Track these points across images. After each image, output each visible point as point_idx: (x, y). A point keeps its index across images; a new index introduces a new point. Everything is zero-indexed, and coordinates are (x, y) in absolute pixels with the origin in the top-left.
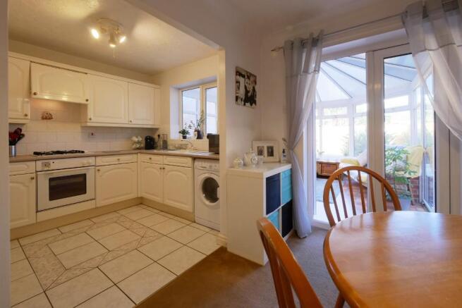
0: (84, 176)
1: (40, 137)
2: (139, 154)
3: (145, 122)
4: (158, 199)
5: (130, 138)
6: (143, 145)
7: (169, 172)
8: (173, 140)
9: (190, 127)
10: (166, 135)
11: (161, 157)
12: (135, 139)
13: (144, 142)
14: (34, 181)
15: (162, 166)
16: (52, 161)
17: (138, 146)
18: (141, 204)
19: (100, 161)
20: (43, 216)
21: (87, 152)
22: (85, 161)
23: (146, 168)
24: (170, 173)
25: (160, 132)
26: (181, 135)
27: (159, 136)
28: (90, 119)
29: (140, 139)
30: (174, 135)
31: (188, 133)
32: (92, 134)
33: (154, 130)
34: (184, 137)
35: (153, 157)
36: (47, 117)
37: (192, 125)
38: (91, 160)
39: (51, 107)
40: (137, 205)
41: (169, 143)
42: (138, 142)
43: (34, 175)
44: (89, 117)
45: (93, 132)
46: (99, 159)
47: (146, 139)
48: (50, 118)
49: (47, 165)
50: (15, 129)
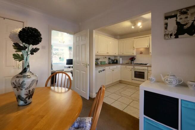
0: (144, 73)
14: (131, 71)
19: (149, 69)
20: (133, 81)
36: (141, 53)
38: (146, 68)
39: (142, 50)
43: (131, 69)
44: (150, 52)
48: (142, 53)
49: (134, 67)
50: (133, 57)
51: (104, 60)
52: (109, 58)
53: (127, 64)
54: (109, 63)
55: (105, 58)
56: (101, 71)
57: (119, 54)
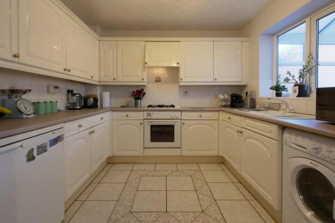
0: (173, 126)
1: (154, 95)
2: (220, 112)
3: (232, 79)
4: (236, 166)
5: (216, 96)
6: (229, 103)
7: (246, 138)
8: (263, 99)
9: (287, 80)
10: (254, 93)
11: (239, 117)
12: (221, 97)
13: (230, 99)
14: (142, 125)
15: (240, 129)
16: (152, 112)
17: (224, 103)
18: (223, 163)
19: (185, 115)
20: (149, 152)
21: (177, 107)
22: (174, 114)
23: (226, 127)
24: (248, 140)
25: (248, 90)
26: (275, 92)
27: (247, 93)
28: (181, 79)
29: (226, 96)
30: (264, 92)
31: (284, 88)
32: (186, 92)
33: (242, 87)
34: (279, 95)
35: (232, 117)
36: (158, 80)
37: (290, 78)
38: (178, 114)
39: (160, 72)
40: (218, 163)
41: (258, 101)
42: (225, 100)
43: (142, 121)
44: (181, 77)
45: (186, 90)
46: (184, 113)
47: (232, 96)
48: (160, 81)
49: (149, 115)
50: (139, 89)
51: (48, 98)
52: (68, 91)
53: (125, 107)
54: (71, 108)
55: (52, 90)
56: (42, 149)
57: (103, 79)
